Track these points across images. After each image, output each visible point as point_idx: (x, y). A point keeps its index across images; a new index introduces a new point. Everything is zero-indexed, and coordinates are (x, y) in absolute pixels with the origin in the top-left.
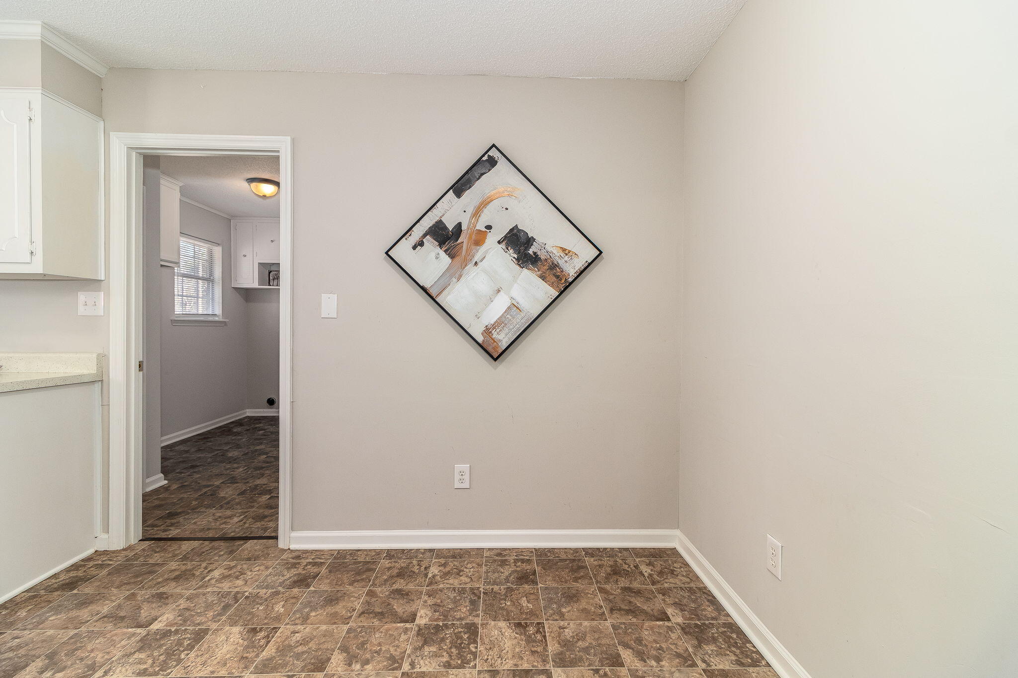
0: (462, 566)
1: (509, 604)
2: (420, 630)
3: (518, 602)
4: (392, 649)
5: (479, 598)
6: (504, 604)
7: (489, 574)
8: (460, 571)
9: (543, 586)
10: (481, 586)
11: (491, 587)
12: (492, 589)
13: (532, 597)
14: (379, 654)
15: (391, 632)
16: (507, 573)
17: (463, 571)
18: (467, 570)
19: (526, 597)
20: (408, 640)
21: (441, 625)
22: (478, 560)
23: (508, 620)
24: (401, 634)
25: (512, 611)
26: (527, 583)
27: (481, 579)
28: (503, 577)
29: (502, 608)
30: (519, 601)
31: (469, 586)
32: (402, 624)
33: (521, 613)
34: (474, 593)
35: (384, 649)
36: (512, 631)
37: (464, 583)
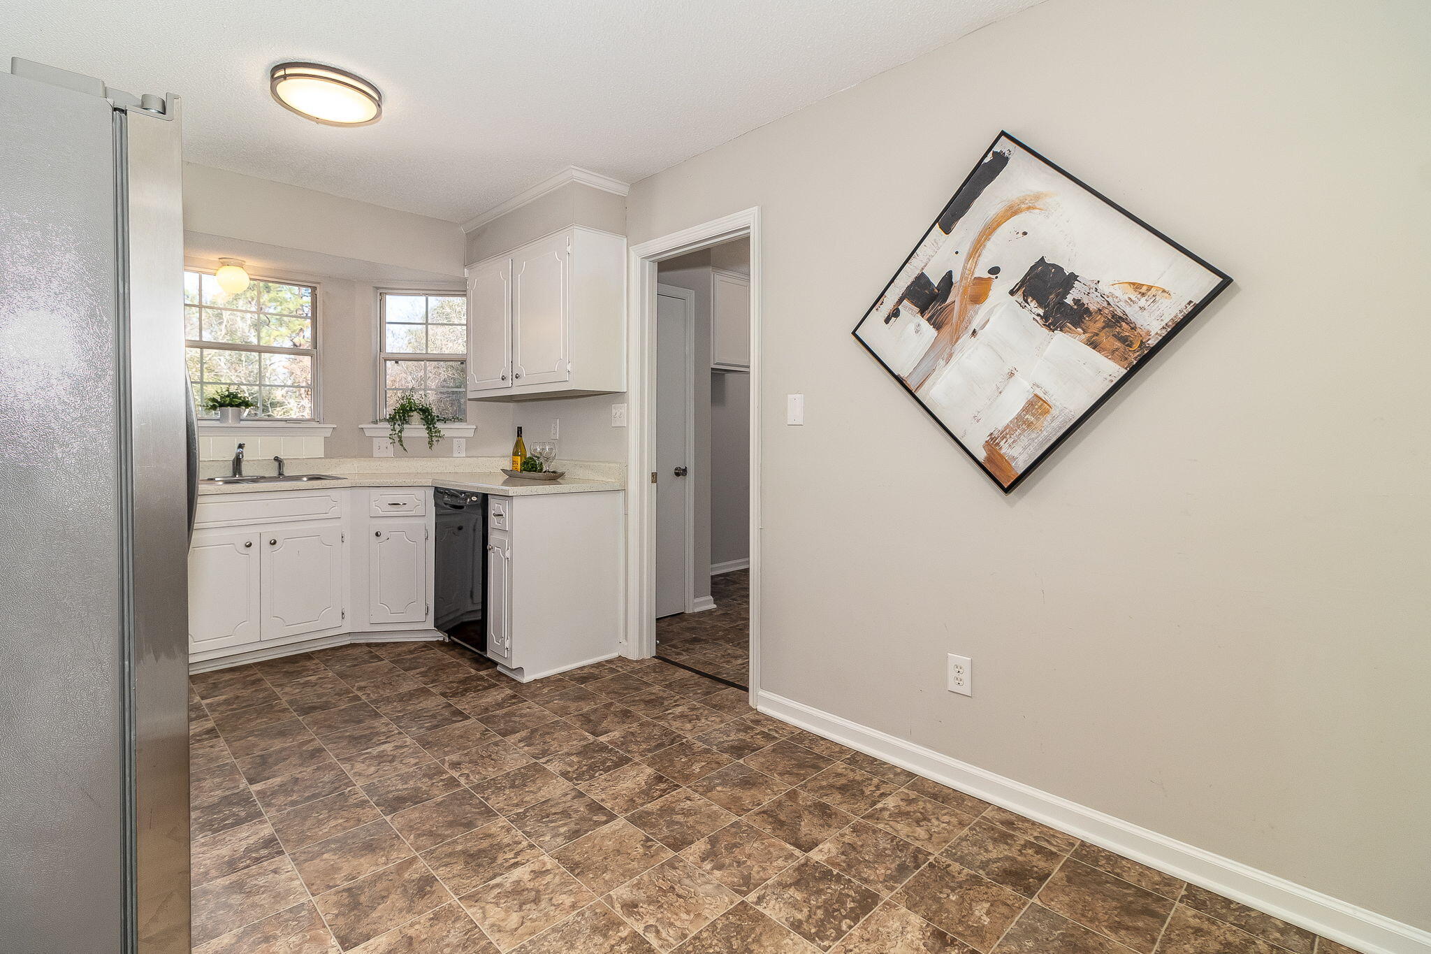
0: (934, 814)
1: (954, 899)
2: (805, 864)
3: (970, 904)
4: (756, 869)
5: (917, 867)
6: (945, 896)
7: (964, 843)
8: (925, 819)
9: (1039, 903)
10: (936, 854)
11: (949, 862)
12: (949, 865)
13: (1003, 909)
14: (738, 866)
15: (772, 849)
16: (994, 855)
17: (929, 821)
18: (936, 823)
19: (992, 905)
20: (781, 869)
21: (835, 873)
22: (965, 817)
23: (930, 920)
24: (781, 857)
25: (948, 911)
26: (1014, 885)
27: (944, 844)
28: (984, 857)
29: (937, 900)
30: (974, 904)
31: (918, 844)
32: (792, 848)
33: (960, 922)
34: (915, 858)
35: (748, 863)
36: (921, 937)
37: (915, 837)
